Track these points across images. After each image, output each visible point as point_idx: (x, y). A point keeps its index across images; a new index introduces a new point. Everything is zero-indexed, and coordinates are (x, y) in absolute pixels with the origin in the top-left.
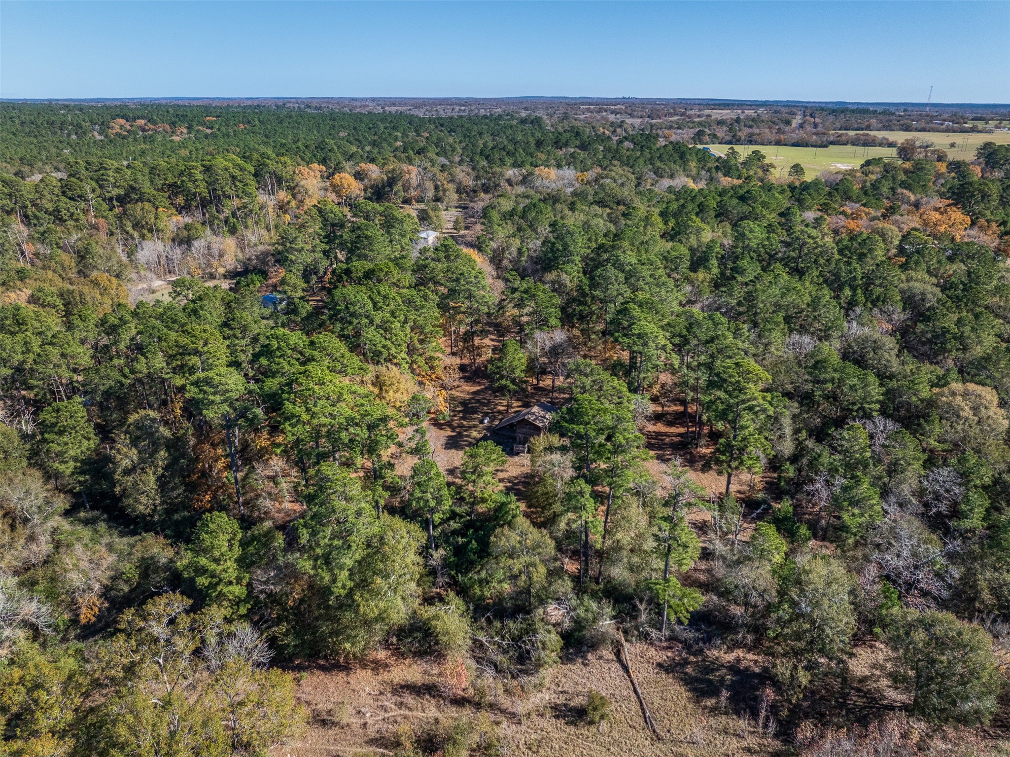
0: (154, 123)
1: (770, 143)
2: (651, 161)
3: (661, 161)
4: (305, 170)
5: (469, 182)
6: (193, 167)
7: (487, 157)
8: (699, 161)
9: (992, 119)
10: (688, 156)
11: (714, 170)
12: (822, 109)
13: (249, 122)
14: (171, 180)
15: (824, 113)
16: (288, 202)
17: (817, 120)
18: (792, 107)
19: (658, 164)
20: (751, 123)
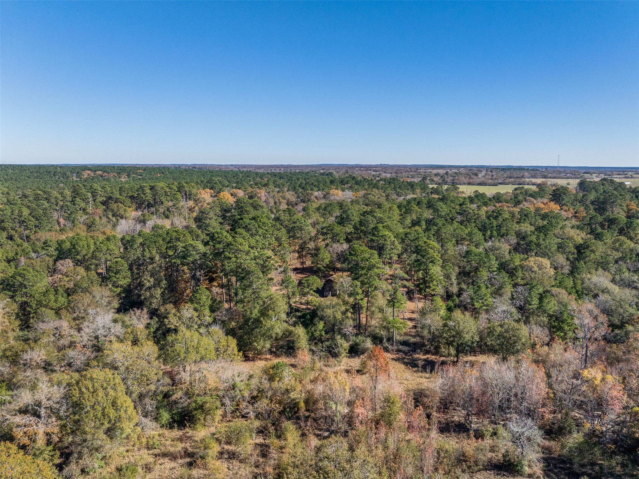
0: (108, 173)
1: (464, 184)
2: (395, 189)
3: (401, 189)
4: (203, 192)
5: (293, 199)
6: (144, 186)
7: (303, 188)
8: (422, 189)
9: (594, 173)
10: (415, 187)
11: (430, 194)
12: (498, 168)
13: (163, 173)
14: (130, 194)
15: (498, 170)
16: (194, 207)
17: (493, 173)
18: (480, 168)
19: (399, 190)
20: (454, 175)
